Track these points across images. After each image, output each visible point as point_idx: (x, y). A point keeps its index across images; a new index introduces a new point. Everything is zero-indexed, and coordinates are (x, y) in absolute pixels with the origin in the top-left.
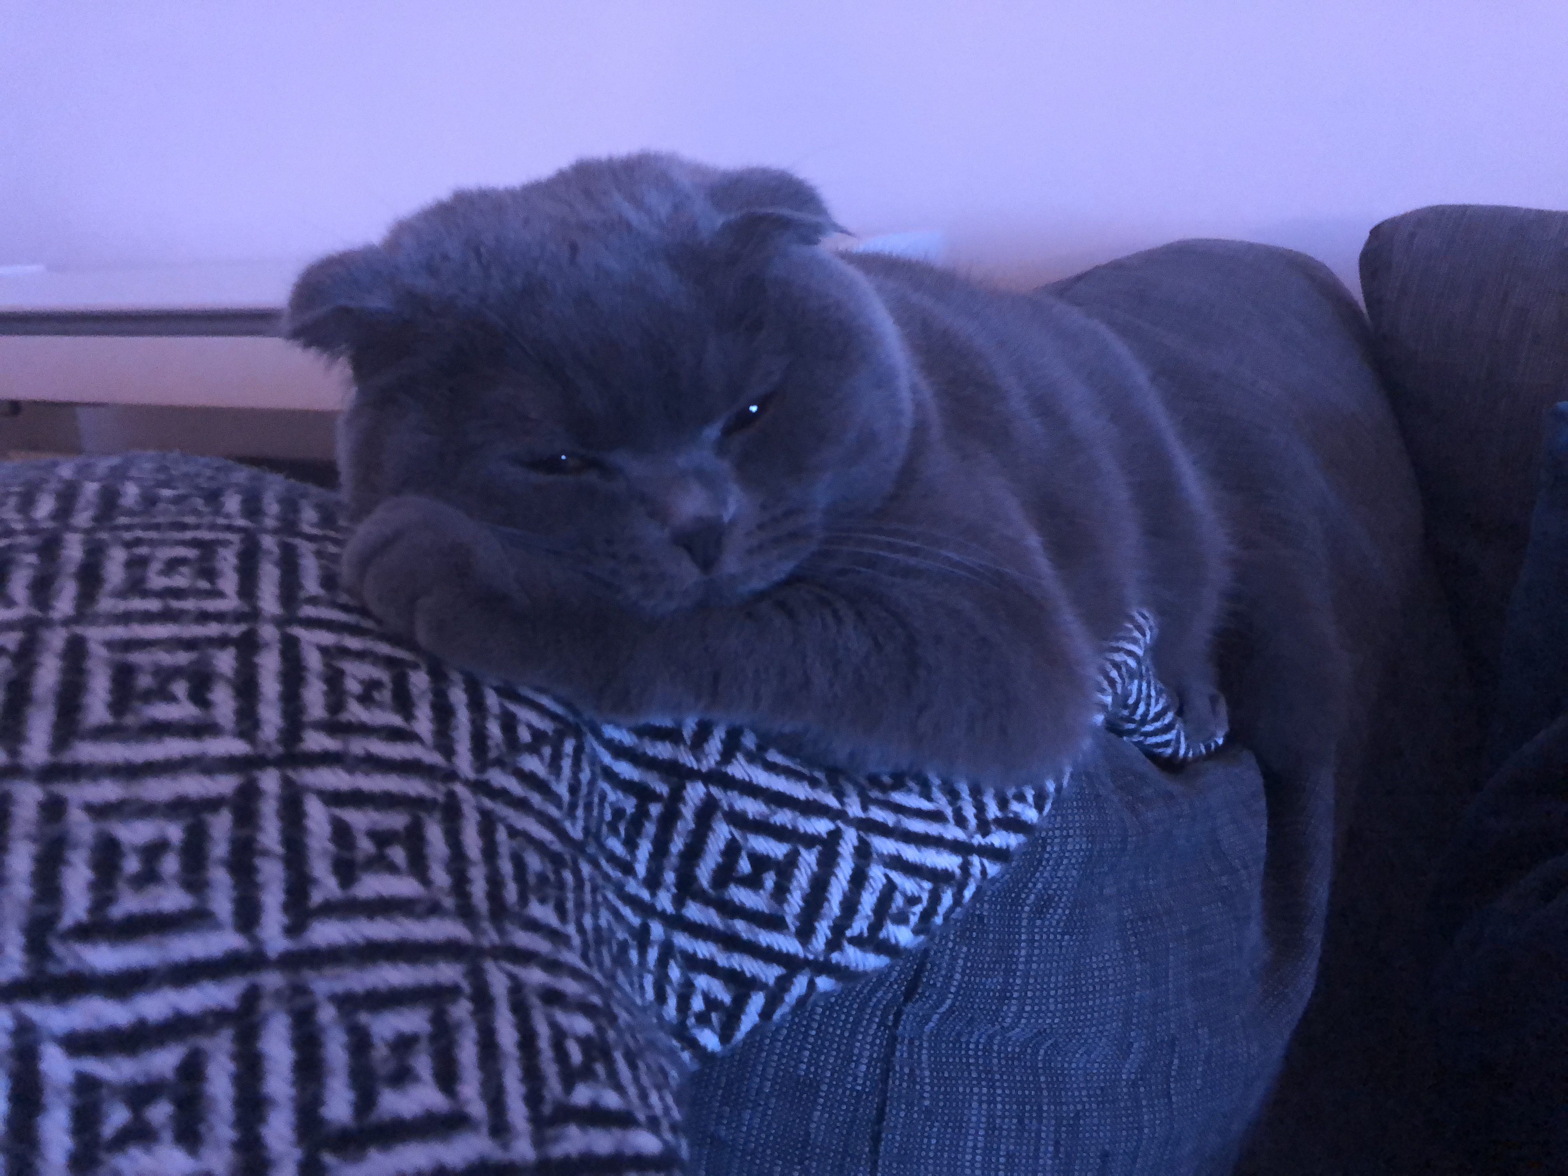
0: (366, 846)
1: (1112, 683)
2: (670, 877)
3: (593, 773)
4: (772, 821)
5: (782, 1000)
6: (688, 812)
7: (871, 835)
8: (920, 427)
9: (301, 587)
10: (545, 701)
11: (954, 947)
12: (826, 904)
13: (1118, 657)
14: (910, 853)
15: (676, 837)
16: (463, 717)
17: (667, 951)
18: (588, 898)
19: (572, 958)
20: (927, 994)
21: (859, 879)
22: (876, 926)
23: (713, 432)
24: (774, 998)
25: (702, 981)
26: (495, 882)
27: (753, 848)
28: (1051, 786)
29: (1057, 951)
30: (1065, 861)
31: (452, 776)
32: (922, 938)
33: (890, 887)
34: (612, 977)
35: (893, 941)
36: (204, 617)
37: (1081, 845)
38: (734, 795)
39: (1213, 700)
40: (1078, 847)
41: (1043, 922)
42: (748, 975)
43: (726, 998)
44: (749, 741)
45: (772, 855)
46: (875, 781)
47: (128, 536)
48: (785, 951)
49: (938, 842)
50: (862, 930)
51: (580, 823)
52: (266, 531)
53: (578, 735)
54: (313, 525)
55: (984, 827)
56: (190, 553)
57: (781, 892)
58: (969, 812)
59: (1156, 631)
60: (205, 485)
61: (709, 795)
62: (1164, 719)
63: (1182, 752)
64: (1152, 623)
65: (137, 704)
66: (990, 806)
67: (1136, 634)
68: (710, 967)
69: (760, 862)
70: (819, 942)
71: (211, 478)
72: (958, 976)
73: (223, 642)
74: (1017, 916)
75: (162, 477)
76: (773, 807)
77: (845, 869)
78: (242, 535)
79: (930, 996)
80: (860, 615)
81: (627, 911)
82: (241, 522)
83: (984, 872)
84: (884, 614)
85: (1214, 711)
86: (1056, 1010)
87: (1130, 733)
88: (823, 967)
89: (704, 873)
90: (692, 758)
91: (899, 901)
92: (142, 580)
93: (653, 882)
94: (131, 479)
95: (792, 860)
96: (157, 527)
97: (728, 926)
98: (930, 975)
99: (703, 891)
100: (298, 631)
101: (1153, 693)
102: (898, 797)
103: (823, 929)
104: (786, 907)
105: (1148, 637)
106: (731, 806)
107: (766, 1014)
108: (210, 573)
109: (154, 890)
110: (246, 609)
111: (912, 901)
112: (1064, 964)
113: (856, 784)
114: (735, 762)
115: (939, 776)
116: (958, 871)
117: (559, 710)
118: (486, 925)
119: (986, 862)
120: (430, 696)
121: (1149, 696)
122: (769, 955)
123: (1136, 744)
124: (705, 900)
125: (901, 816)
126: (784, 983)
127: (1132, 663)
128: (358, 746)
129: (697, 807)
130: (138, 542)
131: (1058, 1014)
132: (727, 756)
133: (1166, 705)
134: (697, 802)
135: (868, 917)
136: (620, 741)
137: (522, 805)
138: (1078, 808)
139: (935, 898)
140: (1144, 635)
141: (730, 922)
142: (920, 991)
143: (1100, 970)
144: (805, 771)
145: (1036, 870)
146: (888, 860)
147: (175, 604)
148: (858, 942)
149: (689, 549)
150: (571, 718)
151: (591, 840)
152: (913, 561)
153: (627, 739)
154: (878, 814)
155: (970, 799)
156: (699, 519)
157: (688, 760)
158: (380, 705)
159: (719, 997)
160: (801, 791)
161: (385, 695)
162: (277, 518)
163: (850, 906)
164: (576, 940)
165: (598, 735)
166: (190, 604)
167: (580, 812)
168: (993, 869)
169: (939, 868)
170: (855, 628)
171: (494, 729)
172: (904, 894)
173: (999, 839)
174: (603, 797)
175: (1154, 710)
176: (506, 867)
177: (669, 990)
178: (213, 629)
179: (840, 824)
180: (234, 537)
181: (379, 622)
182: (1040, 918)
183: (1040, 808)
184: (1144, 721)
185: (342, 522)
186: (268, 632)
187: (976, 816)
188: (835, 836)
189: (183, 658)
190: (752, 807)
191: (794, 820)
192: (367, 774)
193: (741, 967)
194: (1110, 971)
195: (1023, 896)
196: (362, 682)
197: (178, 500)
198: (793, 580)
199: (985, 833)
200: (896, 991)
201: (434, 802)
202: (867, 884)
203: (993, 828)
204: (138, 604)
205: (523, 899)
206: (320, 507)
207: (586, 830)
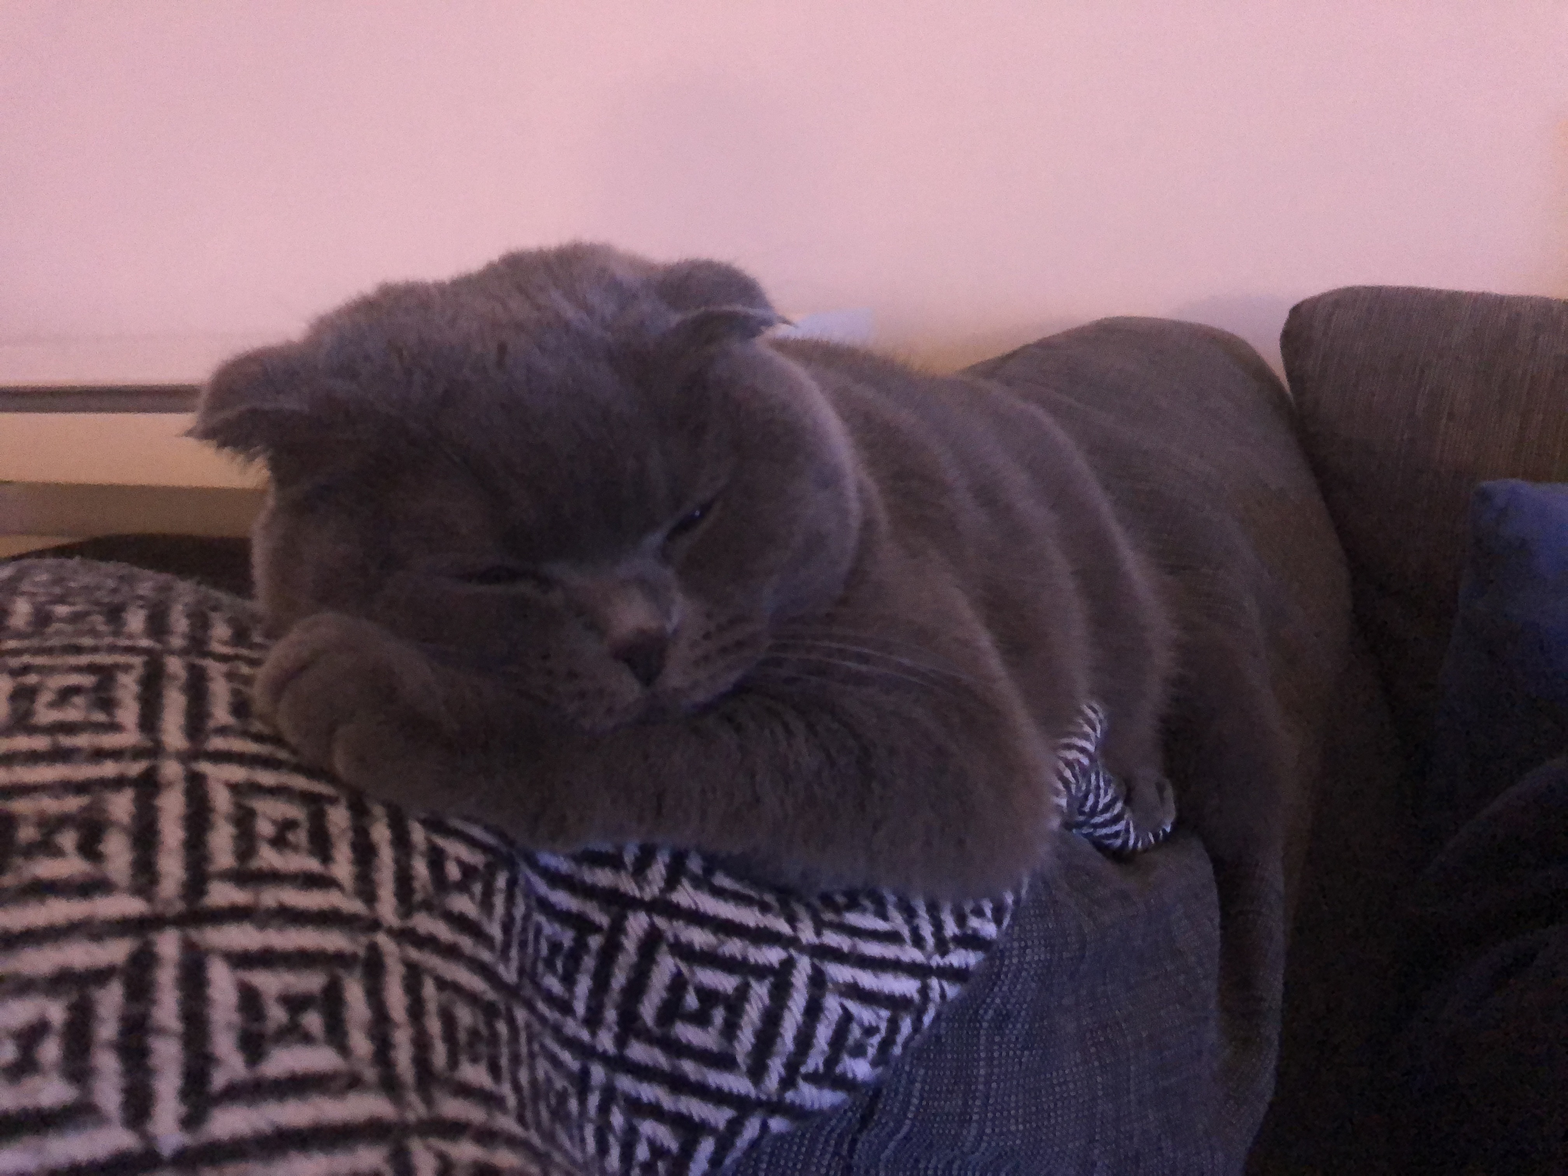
0: (277, 1015)
1: (1066, 783)
2: (611, 1015)
3: (528, 908)
4: (720, 951)
5: (732, 1144)
6: (630, 944)
7: (826, 963)
8: (868, 525)
9: (209, 715)
10: (477, 832)
11: (911, 1071)
12: (779, 1040)
13: (1072, 755)
14: (867, 980)
15: (617, 971)
16: (386, 855)
17: (609, 1095)
18: (524, 1050)
19: (507, 1123)
20: (883, 1121)
21: (813, 1010)
22: (832, 1061)
23: (655, 539)
24: (725, 1142)
25: (648, 1127)
26: (421, 1044)
27: (701, 982)
28: (1009, 899)
29: (1017, 1068)
30: (1024, 974)
31: (375, 925)
32: (880, 1070)
33: (847, 1017)
34: (550, 1137)
35: (850, 1075)
36: (99, 755)
37: (1040, 956)
38: (679, 925)
39: (1160, 789)
40: (1036, 958)
41: (1002, 1038)
42: (696, 1119)
43: (672, 1144)
44: (695, 864)
45: (721, 988)
46: (827, 900)
47: (14, 662)
48: (735, 1091)
49: (895, 966)
50: (817, 1064)
51: (514, 964)
52: (172, 653)
53: (511, 864)
54: (225, 643)
55: (942, 947)
56: (87, 680)
57: (730, 1029)
58: (927, 931)
59: (1105, 724)
60: (106, 600)
61: (652, 925)
62: (1114, 810)
63: (1131, 842)
64: (1101, 716)
65: (19, 861)
66: (947, 922)
67: (1087, 729)
68: (655, 1112)
69: (709, 997)
70: (772, 1082)
71: (114, 591)
72: (915, 1101)
73: (119, 783)
74: (975, 1032)
75: (57, 590)
76: (722, 936)
77: (798, 1002)
78: (145, 658)
79: (887, 1123)
80: (811, 727)
81: (566, 1056)
82: (145, 643)
83: (943, 995)
84: (835, 726)
85: (1162, 799)
86: (1018, 1130)
87: (1080, 825)
88: (775, 1107)
89: (648, 1011)
90: (633, 885)
91: (856, 1032)
92: (29, 713)
93: (593, 1021)
94: (23, 594)
95: (743, 993)
96: (49, 651)
97: (675, 1067)
98: (886, 1100)
99: (648, 1030)
100: (205, 767)
101: (1102, 784)
102: (853, 918)
103: (776, 1067)
104: (736, 1045)
105: (1099, 731)
106: (676, 937)
107: (716, 1161)
108: (107, 704)
109: (32, 1083)
110: (149, 744)
111: (870, 1031)
112: (1024, 1082)
113: (808, 906)
114: (679, 887)
115: (895, 893)
116: (916, 997)
117: (490, 839)
118: (413, 1097)
119: (945, 984)
120: (350, 834)
121: (1098, 787)
122: (719, 1097)
123: (1087, 836)
124: (649, 1039)
125: (857, 940)
126: (735, 1126)
127: (1085, 761)
128: (271, 897)
129: (640, 940)
130: (26, 669)
131: (1019, 1135)
132: (672, 883)
133: (1114, 796)
134: (641, 933)
135: (823, 1052)
136: (557, 869)
137: (451, 952)
138: (1035, 916)
139: (894, 1026)
140: (1094, 729)
141: (677, 1062)
142: (876, 1117)
143: (1060, 1084)
144: (752, 893)
145: (995, 984)
146: (843, 989)
147: (66, 741)
148: (814, 1078)
149: (628, 661)
150: (504, 849)
151: (526, 982)
152: (864, 668)
153: (564, 866)
154: (832, 939)
155: (927, 917)
156: (642, 632)
157: (628, 886)
158: (296, 848)
159: (666, 1144)
160: (750, 917)
161: (301, 837)
162: (184, 636)
163: (805, 1040)
164: (512, 1101)
165: (533, 864)
166: (82, 740)
167: (514, 953)
168: (952, 991)
169: (897, 994)
170: (807, 740)
171: (420, 868)
172: (861, 1025)
173: (958, 958)
174: (538, 931)
175: (1103, 801)
176: (434, 1026)
177: (612, 1139)
178: (109, 769)
179: (793, 952)
180: (137, 661)
181: (294, 752)
182: (998, 1034)
183: (998, 921)
184: (1093, 812)
185: (257, 639)
186: (172, 770)
187: (933, 934)
188: (788, 965)
189: (72, 804)
190: (699, 938)
191: (745, 948)
192: (280, 929)
193: (688, 1109)
194: (1071, 1086)
195: (981, 1012)
196: (274, 822)
197: (75, 618)
198: (740, 690)
199: (944, 953)
200: (850, 1120)
201: (354, 956)
202: (822, 1016)
203: (951, 946)
204: (23, 742)
205: (453, 1062)
206: (232, 622)
207: (521, 972)
